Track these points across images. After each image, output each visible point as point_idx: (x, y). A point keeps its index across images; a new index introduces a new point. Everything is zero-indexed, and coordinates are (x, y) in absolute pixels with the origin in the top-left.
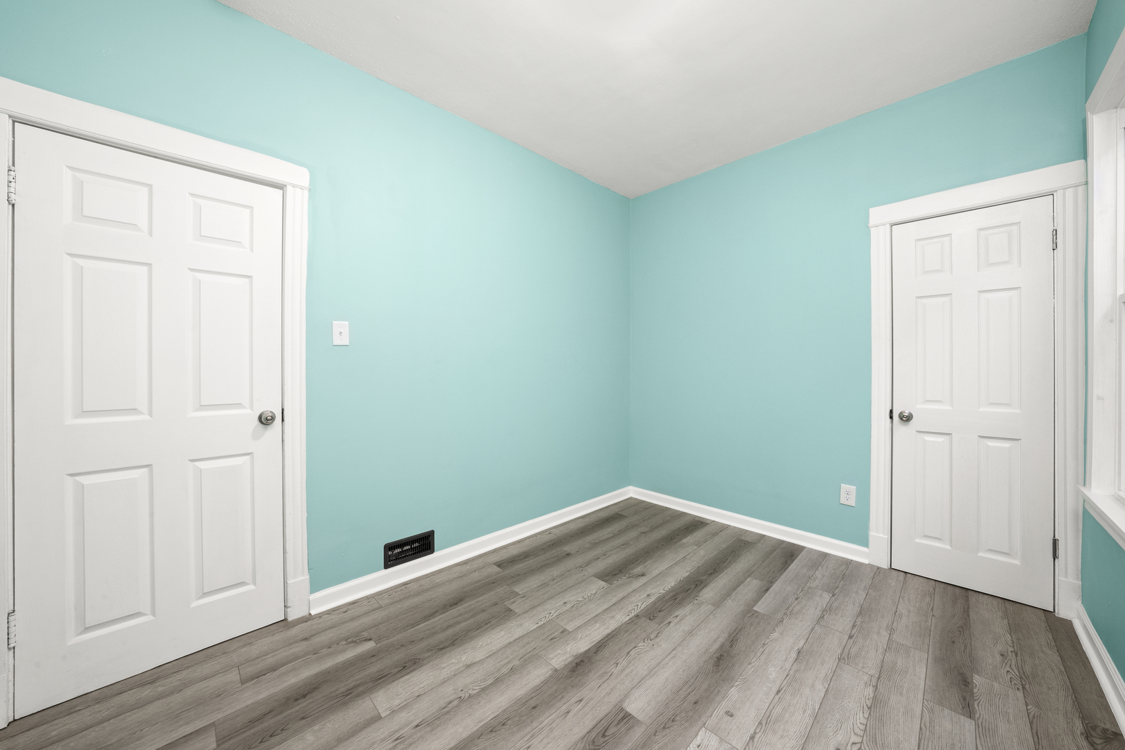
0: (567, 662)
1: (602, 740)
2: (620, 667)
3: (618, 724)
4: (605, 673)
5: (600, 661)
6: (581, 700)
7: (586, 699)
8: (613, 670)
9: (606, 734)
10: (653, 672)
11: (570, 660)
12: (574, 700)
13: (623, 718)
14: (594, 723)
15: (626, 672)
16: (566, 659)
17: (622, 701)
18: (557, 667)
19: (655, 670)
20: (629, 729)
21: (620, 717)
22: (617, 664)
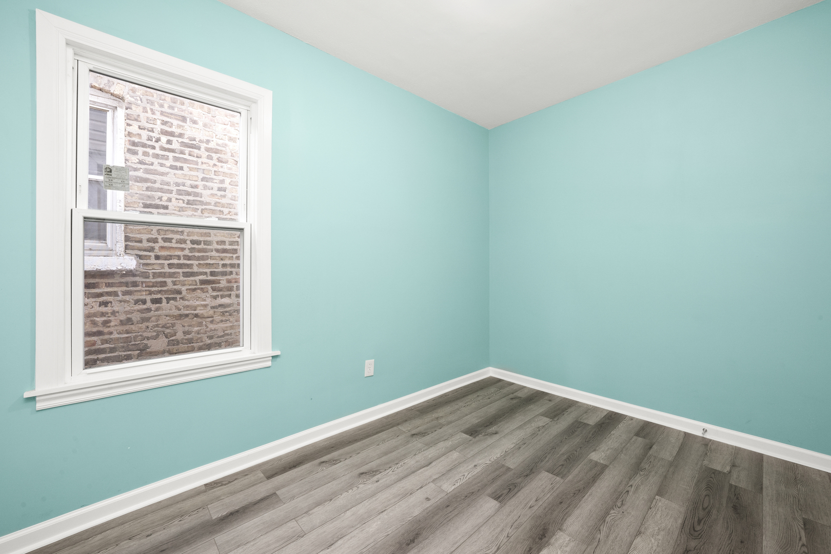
0: (554, 537)
1: (511, 487)
2: (505, 534)
3: (502, 495)
4: (517, 528)
5: (524, 540)
6: (530, 507)
7: (527, 508)
8: (510, 531)
9: (508, 490)
10: (476, 529)
11: (552, 540)
12: (536, 508)
13: (499, 497)
14: (517, 495)
15: (499, 529)
16: (556, 540)
17: (501, 507)
18: (561, 533)
19: (474, 531)
20: (495, 492)
21: (501, 498)
22: (508, 536)
